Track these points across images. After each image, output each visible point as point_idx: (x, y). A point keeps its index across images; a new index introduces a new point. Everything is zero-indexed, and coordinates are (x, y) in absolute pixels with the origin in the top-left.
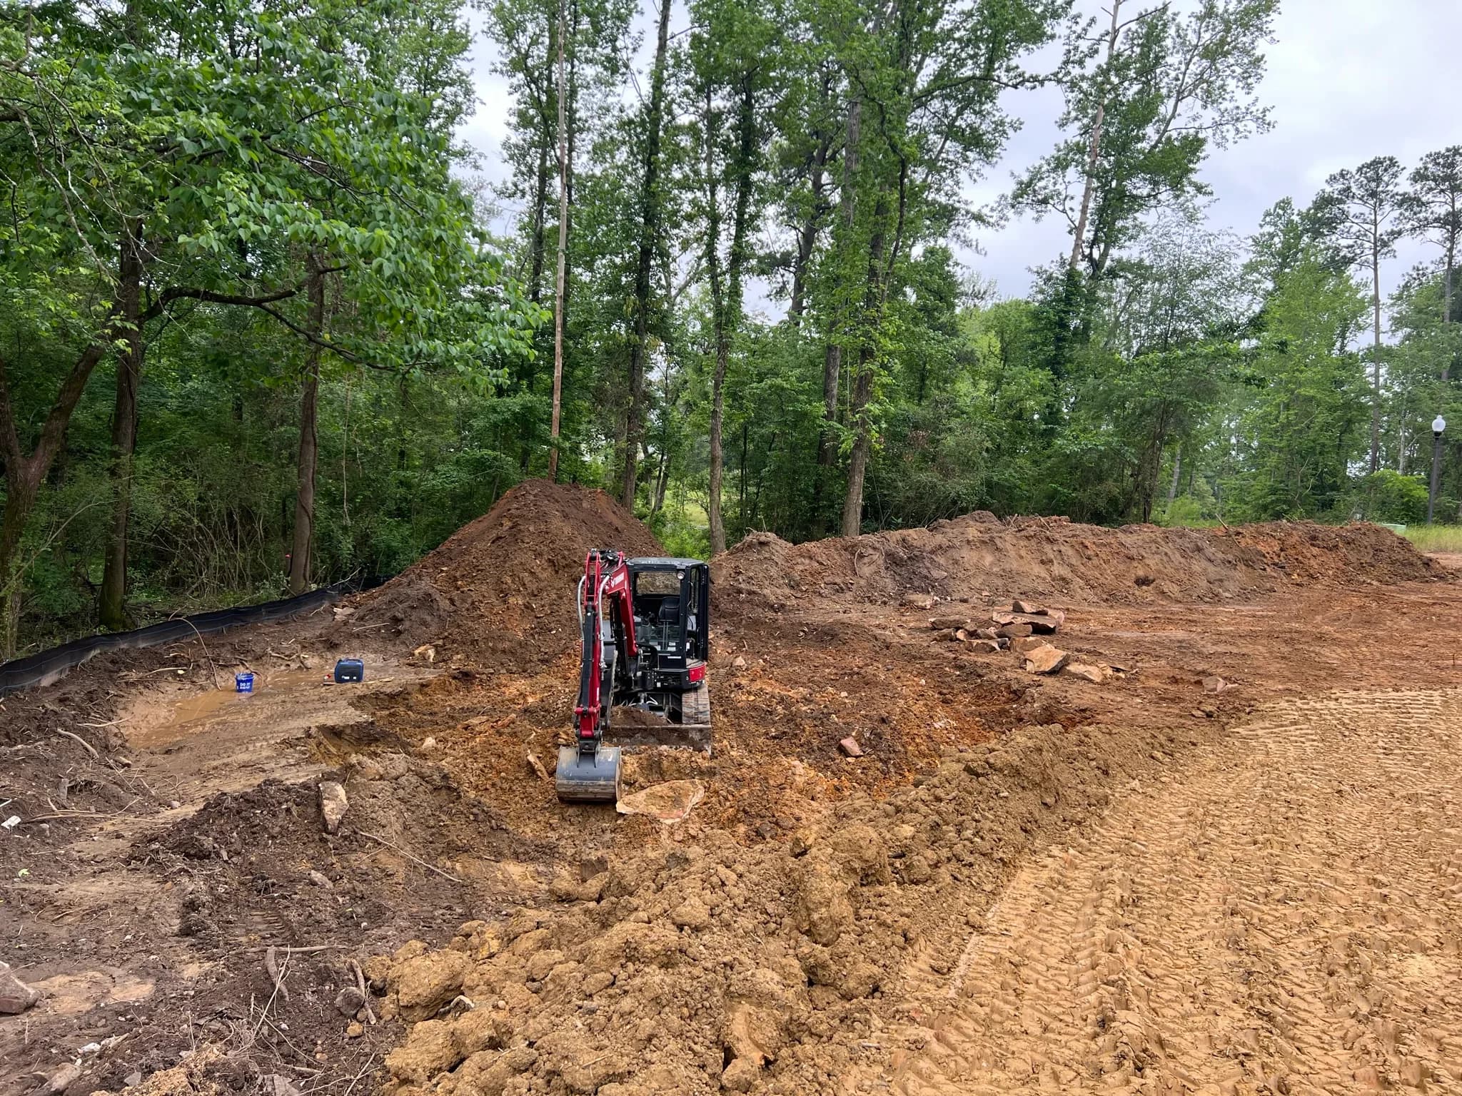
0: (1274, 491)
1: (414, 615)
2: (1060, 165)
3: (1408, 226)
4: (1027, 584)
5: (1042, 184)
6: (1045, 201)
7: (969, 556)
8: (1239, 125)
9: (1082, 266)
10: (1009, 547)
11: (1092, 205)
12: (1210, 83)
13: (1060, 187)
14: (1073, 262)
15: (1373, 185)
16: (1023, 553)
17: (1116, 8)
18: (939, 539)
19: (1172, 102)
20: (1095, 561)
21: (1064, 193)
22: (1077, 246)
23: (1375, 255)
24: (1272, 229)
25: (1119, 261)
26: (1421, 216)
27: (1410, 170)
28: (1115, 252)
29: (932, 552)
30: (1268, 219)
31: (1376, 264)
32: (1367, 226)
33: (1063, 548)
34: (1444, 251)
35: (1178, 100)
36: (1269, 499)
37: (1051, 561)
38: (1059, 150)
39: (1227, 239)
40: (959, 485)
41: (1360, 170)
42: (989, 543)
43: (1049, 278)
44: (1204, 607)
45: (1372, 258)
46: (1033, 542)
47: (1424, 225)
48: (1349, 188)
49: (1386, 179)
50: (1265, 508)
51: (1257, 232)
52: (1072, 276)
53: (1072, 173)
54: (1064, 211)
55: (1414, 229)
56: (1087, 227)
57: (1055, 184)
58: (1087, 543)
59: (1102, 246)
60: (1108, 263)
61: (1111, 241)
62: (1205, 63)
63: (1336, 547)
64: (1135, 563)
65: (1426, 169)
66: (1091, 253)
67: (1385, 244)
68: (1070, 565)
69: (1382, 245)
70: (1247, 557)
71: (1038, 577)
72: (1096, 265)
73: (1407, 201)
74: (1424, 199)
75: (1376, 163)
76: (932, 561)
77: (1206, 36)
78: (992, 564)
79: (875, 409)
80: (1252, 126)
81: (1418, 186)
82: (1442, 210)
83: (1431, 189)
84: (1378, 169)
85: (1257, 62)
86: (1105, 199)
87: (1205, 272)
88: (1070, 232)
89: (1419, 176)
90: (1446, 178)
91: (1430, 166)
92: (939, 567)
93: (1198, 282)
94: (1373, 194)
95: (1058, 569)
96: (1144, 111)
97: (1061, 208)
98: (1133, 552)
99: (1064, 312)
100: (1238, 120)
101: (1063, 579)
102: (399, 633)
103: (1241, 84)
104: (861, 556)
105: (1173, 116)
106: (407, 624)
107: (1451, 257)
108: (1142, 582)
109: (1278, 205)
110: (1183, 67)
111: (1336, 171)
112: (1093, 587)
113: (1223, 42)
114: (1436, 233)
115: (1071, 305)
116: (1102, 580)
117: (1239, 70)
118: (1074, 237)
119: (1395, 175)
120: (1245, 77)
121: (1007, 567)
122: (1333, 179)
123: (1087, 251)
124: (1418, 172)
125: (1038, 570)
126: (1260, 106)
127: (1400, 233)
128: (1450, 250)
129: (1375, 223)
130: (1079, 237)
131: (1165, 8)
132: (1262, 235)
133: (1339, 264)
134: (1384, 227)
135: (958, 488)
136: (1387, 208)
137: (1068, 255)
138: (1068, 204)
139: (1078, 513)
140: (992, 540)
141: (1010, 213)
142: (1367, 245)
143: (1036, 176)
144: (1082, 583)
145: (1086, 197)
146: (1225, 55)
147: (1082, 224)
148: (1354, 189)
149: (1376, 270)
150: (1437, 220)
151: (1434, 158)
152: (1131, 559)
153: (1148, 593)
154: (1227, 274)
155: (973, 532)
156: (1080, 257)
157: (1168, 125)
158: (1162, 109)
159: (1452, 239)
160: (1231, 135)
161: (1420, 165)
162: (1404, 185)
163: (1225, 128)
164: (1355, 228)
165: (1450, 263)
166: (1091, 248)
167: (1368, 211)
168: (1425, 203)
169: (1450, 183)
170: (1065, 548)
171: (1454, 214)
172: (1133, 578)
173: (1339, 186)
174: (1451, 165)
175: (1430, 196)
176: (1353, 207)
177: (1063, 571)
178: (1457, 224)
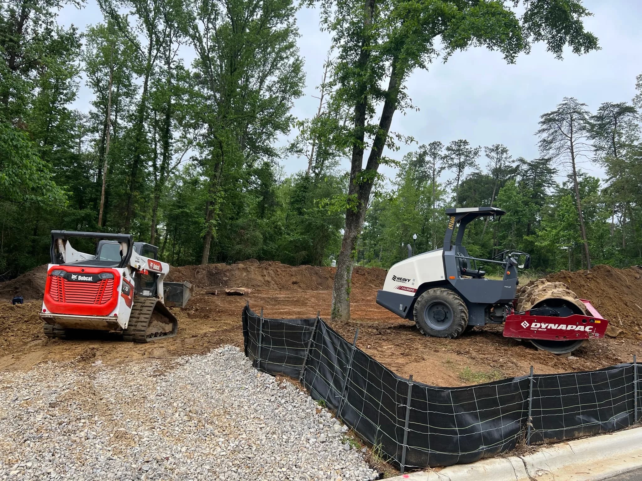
1: (23, 286)
3: (446, 166)
4: (254, 283)
5: (298, 145)
6: (300, 151)
7: (237, 273)
10: (252, 270)
13: (305, 147)
14: (308, 172)
15: (434, 150)
16: (256, 272)
18: (229, 267)
20: (280, 276)
22: (310, 168)
23: (434, 175)
24: (406, 162)
25: (325, 175)
26: (450, 163)
27: (446, 147)
29: (225, 271)
31: (434, 178)
32: (431, 165)
34: (456, 176)
37: (265, 275)
40: (250, 250)
41: (429, 145)
42: (245, 269)
46: (261, 269)
47: (450, 166)
48: (426, 151)
49: (438, 148)
52: (308, 177)
53: (309, 142)
54: (306, 155)
55: (448, 167)
57: (302, 145)
58: (278, 270)
59: (319, 169)
60: (321, 175)
61: (322, 167)
63: (364, 274)
64: (293, 277)
65: (451, 146)
66: (315, 171)
67: (440, 172)
68: (272, 277)
71: (259, 281)
72: (317, 175)
73: (445, 157)
74: (451, 157)
75: (434, 143)
76: (225, 274)
78: (245, 276)
79: (214, 222)
81: (450, 152)
82: (456, 161)
83: (454, 154)
84: (435, 145)
89: (448, 149)
90: (458, 150)
91: (453, 145)
92: (226, 277)
94: (434, 154)
95: (267, 278)
98: (294, 273)
101: (268, 281)
102: (17, 292)
104: (198, 272)
106: (20, 289)
107: (459, 178)
108: (294, 283)
109: (408, 154)
111: (422, 145)
112: (277, 284)
114: (455, 169)
116: (281, 282)
118: (309, 164)
119: (441, 148)
121: (250, 277)
122: (421, 147)
124: (449, 147)
125: (260, 278)
127: (444, 168)
128: (459, 175)
129: (434, 164)
135: (250, 251)
136: (438, 159)
138: (307, 153)
140: (246, 268)
141: (289, 154)
142: (431, 172)
143: (297, 142)
144: (274, 282)
145: (313, 151)
148: (428, 152)
150: (454, 165)
151: (455, 143)
152: (292, 275)
153: (295, 287)
155: (241, 265)
156: (311, 172)
159: (460, 171)
161: (449, 145)
162: (443, 152)
164: (428, 166)
166: (315, 169)
167: (431, 159)
168: (452, 159)
169: (459, 152)
170: (271, 272)
171: (460, 163)
172: (292, 281)
173: (423, 150)
174: (460, 146)
175: (453, 156)
176: (428, 158)
177: (269, 279)
178: (461, 166)
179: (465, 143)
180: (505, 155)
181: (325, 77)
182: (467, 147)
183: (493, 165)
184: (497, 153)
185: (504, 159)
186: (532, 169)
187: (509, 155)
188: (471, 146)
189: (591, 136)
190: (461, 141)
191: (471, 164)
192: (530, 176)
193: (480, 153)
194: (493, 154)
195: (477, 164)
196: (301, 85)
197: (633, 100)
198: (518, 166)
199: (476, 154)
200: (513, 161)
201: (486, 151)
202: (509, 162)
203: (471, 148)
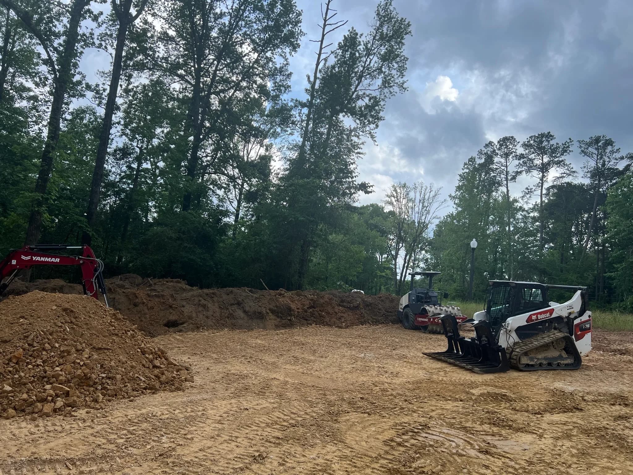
3: (523, 169)
15: (505, 149)
23: (507, 181)
24: (467, 171)
26: (528, 164)
27: (521, 143)
30: (466, 166)
31: (507, 185)
32: (503, 168)
34: (539, 181)
41: (499, 142)
45: (506, 183)
47: (529, 169)
48: (494, 151)
49: (511, 146)
51: (461, 172)
55: (526, 171)
65: (529, 143)
67: (514, 178)
69: (512, 178)
73: (521, 158)
74: (530, 157)
75: (505, 139)
81: (527, 150)
82: (538, 162)
83: (533, 153)
84: (507, 142)
89: (526, 146)
90: (540, 149)
91: (531, 141)
94: (506, 154)
107: (542, 184)
109: (469, 161)
111: (487, 143)
114: (537, 173)
119: (515, 145)
122: (487, 146)
124: (525, 144)
127: (521, 172)
128: (542, 179)
129: (507, 167)
132: (464, 173)
136: (512, 160)
148: (497, 151)
149: (507, 188)
150: (535, 167)
151: (535, 138)
157: (357, 88)
159: (543, 176)
161: (526, 141)
162: (520, 150)
163: (385, 91)
164: (498, 169)
165: (542, 187)
167: (503, 160)
168: (531, 159)
169: (542, 151)
171: (542, 164)
173: (490, 149)
174: (541, 142)
175: (532, 156)
176: (497, 160)
178: (544, 168)
179: (549, 136)
180: (609, 149)
182: (552, 142)
183: (592, 165)
184: (598, 148)
187: (615, 148)
188: (558, 140)
190: (542, 135)
191: (559, 164)
193: (571, 149)
198: (628, 166)
199: (565, 150)
200: (621, 159)
201: (581, 147)
202: (616, 159)
203: (557, 144)
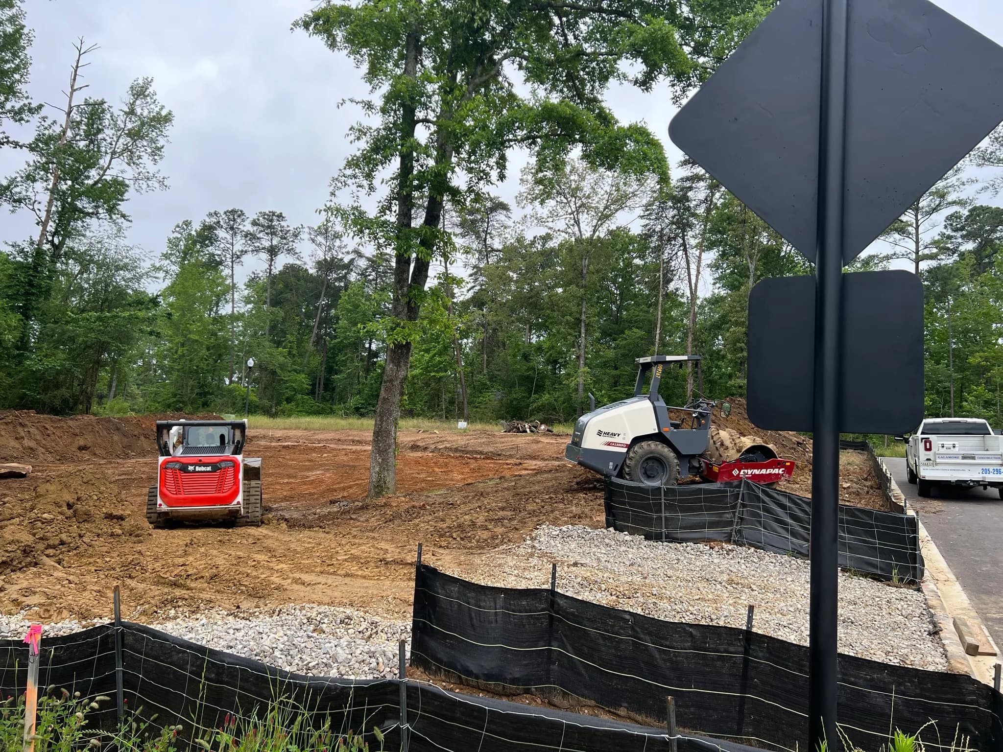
0: (175, 395)
2: (30, 178)
3: (250, 249)
4: (5, 452)
5: (17, 189)
6: (19, 201)
8: (149, 183)
9: (46, 247)
11: (54, 209)
12: (132, 153)
13: (31, 194)
14: (40, 243)
15: (232, 223)
16: (3, 433)
17: (72, 94)
19: (108, 157)
20: (53, 437)
21: (33, 198)
22: (43, 235)
23: (232, 262)
24: (179, 236)
25: (72, 248)
26: (256, 245)
27: (251, 219)
28: (69, 243)
31: (232, 267)
32: (228, 246)
33: (31, 430)
34: (267, 266)
35: (112, 158)
36: (172, 400)
37: (23, 438)
38: (29, 165)
39: (138, 251)
41: (225, 213)
43: (22, 251)
44: (119, 461)
45: (231, 264)
46: (11, 427)
47: (257, 250)
48: (219, 222)
49: (239, 221)
50: (169, 406)
51: (170, 236)
52: (39, 253)
53: (39, 186)
54: (33, 210)
55: (253, 251)
56: (51, 223)
57: (27, 191)
58: (47, 426)
59: (61, 237)
60: (65, 249)
61: (68, 235)
62: (129, 139)
64: (78, 438)
65: (258, 220)
66: (53, 240)
67: (238, 257)
68: (36, 440)
69: (237, 257)
70: (146, 433)
71: (13, 448)
72: (56, 247)
73: (248, 235)
74: (258, 236)
75: (233, 212)
77: (130, 126)
80: (157, 185)
81: (255, 228)
82: (267, 244)
83: (262, 231)
84: (235, 215)
85: (159, 149)
86: (63, 207)
87: (125, 267)
88: (38, 224)
89: (254, 223)
90: (269, 227)
91: (261, 218)
93: (121, 272)
94: (232, 228)
95: (27, 443)
96: (89, 160)
97: (31, 207)
98: (77, 431)
99: (33, 276)
100: (148, 179)
101: (31, 449)
103: (151, 158)
105: (108, 168)
107: (271, 270)
108: (82, 448)
109: (183, 224)
110: (115, 139)
111: (212, 211)
112: (51, 453)
113: (140, 130)
114: (264, 256)
115: (38, 272)
116: (57, 448)
117: (149, 150)
118: (41, 228)
119: (243, 220)
120: (153, 154)
122: (210, 215)
123: (50, 238)
124: (254, 221)
125: (13, 443)
126: (160, 176)
127: (246, 252)
128: (270, 265)
129: (232, 244)
130: (44, 229)
131: (103, 103)
132: (173, 238)
133: (214, 264)
134: (238, 247)
136: (239, 237)
137: (36, 238)
138: (36, 206)
139: (42, 408)
142: (228, 256)
143: (13, 182)
144: (43, 450)
145: (50, 203)
146: (142, 138)
147: (47, 221)
148: (222, 223)
149: (232, 270)
150: (263, 249)
151: (264, 214)
152: (75, 435)
153: (86, 454)
154: (139, 270)
156: (45, 241)
157: (105, 171)
158: (101, 162)
159: (272, 260)
160: (144, 186)
161: (256, 217)
162: (248, 227)
163: (141, 182)
164: (222, 246)
165: (270, 273)
166: (53, 237)
167: (229, 237)
168: (258, 238)
169: (271, 230)
170: (32, 430)
171: (271, 246)
172: (77, 446)
173: (214, 220)
174: (272, 221)
175: (261, 235)
176: (221, 233)
177: (32, 444)
178: (273, 252)
179: (280, 216)
180: (337, 243)
181: (75, 75)
182: (283, 223)
183: (320, 255)
184: (326, 238)
185: (336, 248)
186: (373, 267)
187: (344, 243)
188: (290, 223)
189: (461, 234)
190: (274, 214)
191: (289, 251)
192: (369, 275)
193: (302, 236)
194: (320, 239)
195: (298, 251)
196: (17, 76)
197: (516, 197)
198: (352, 260)
199: (296, 236)
200: (348, 253)
201: (310, 234)
202: (343, 253)
203: (288, 226)
